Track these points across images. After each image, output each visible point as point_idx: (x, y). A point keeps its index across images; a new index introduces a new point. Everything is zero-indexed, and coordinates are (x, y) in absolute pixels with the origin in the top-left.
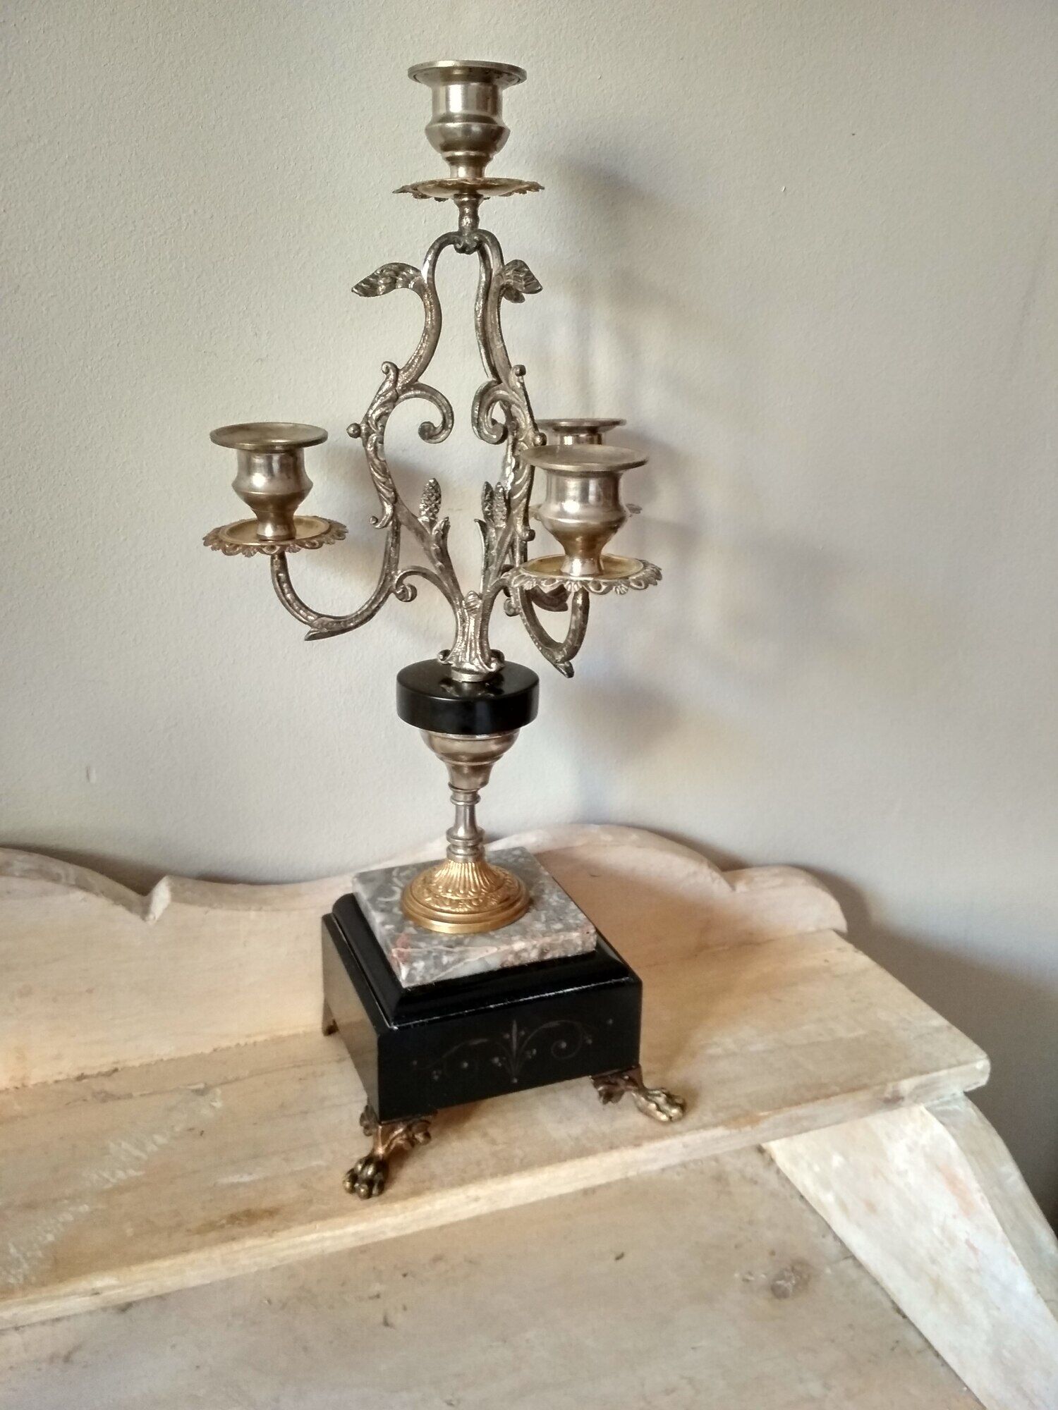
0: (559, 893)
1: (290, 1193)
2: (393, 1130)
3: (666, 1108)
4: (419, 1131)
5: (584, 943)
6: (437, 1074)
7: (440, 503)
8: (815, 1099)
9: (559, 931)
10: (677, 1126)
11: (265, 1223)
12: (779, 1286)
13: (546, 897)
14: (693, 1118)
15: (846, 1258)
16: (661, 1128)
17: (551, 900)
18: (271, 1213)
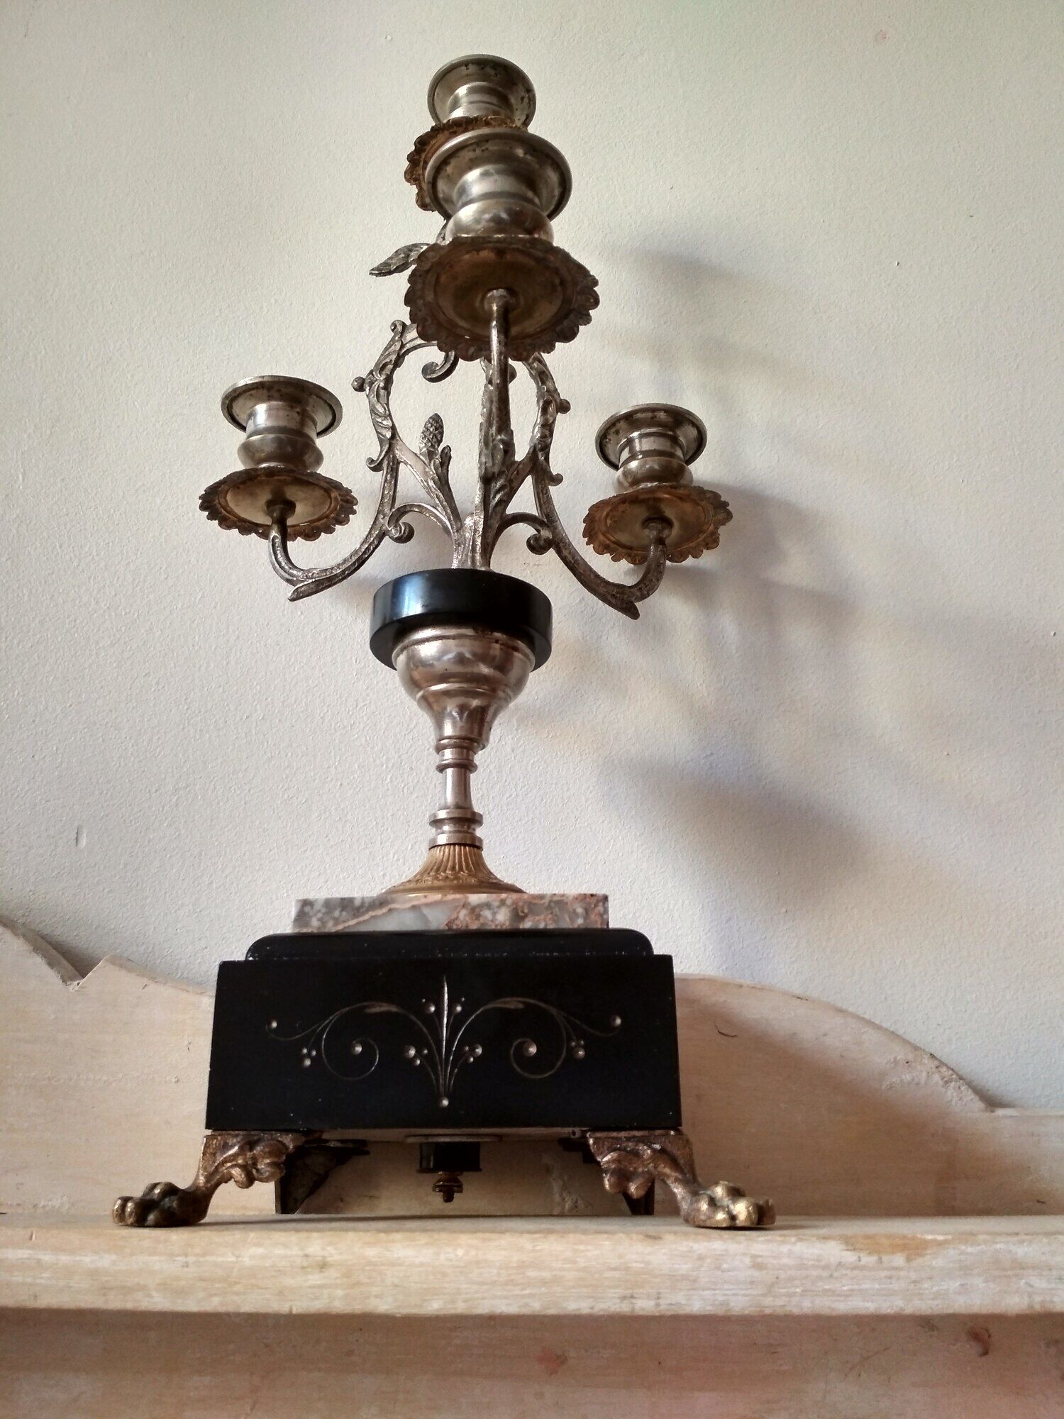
2: (226, 1147)
6: (309, 1055)
7: (441, 435)
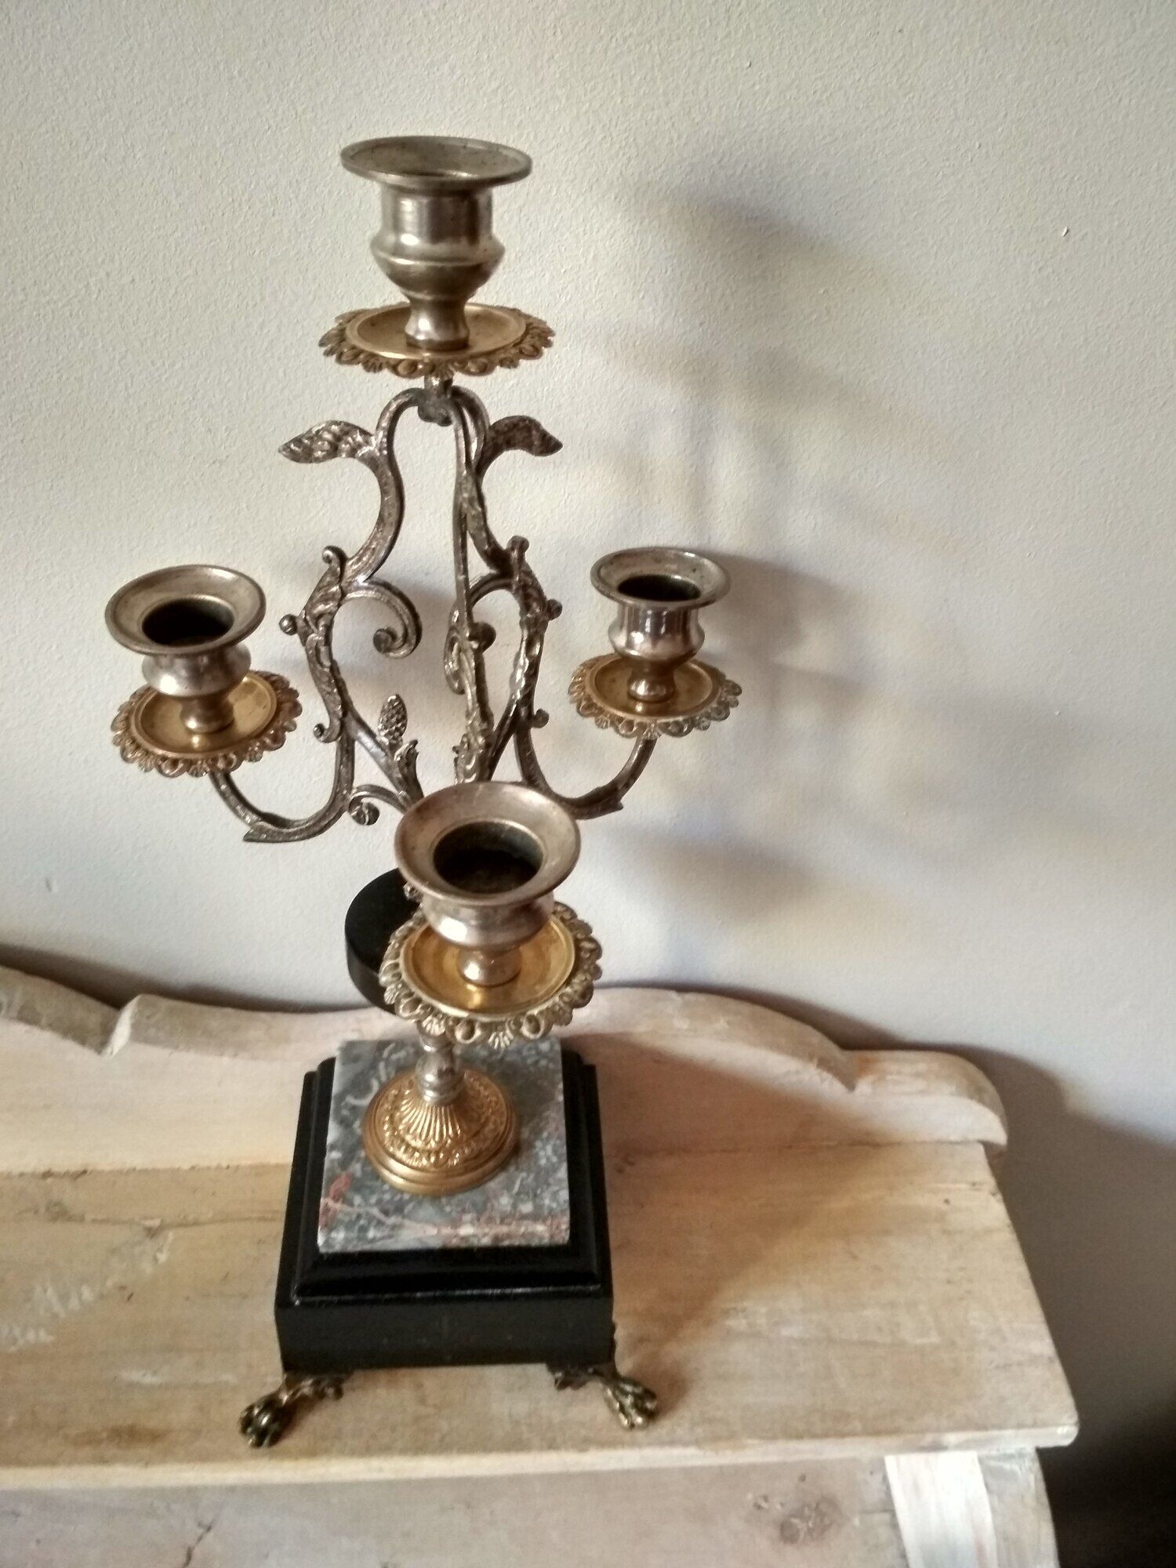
0: (558, 1142)
1: (183, 1415)
2: (300, 1381)
3: (633, 1412)
4: (329, 1386)
5: (552, 1236)
7: (404, 725)
8: (825, 1435)
9: (524, 1217)
10: (640, 1435)
11: (145, 1451)
12: (791, 1525)
13: (538, 1144)
14: (664, 1427)
15: (885, 1511)
16: (620, 1433)
17: (542, 1153)
18: (154, 1437)
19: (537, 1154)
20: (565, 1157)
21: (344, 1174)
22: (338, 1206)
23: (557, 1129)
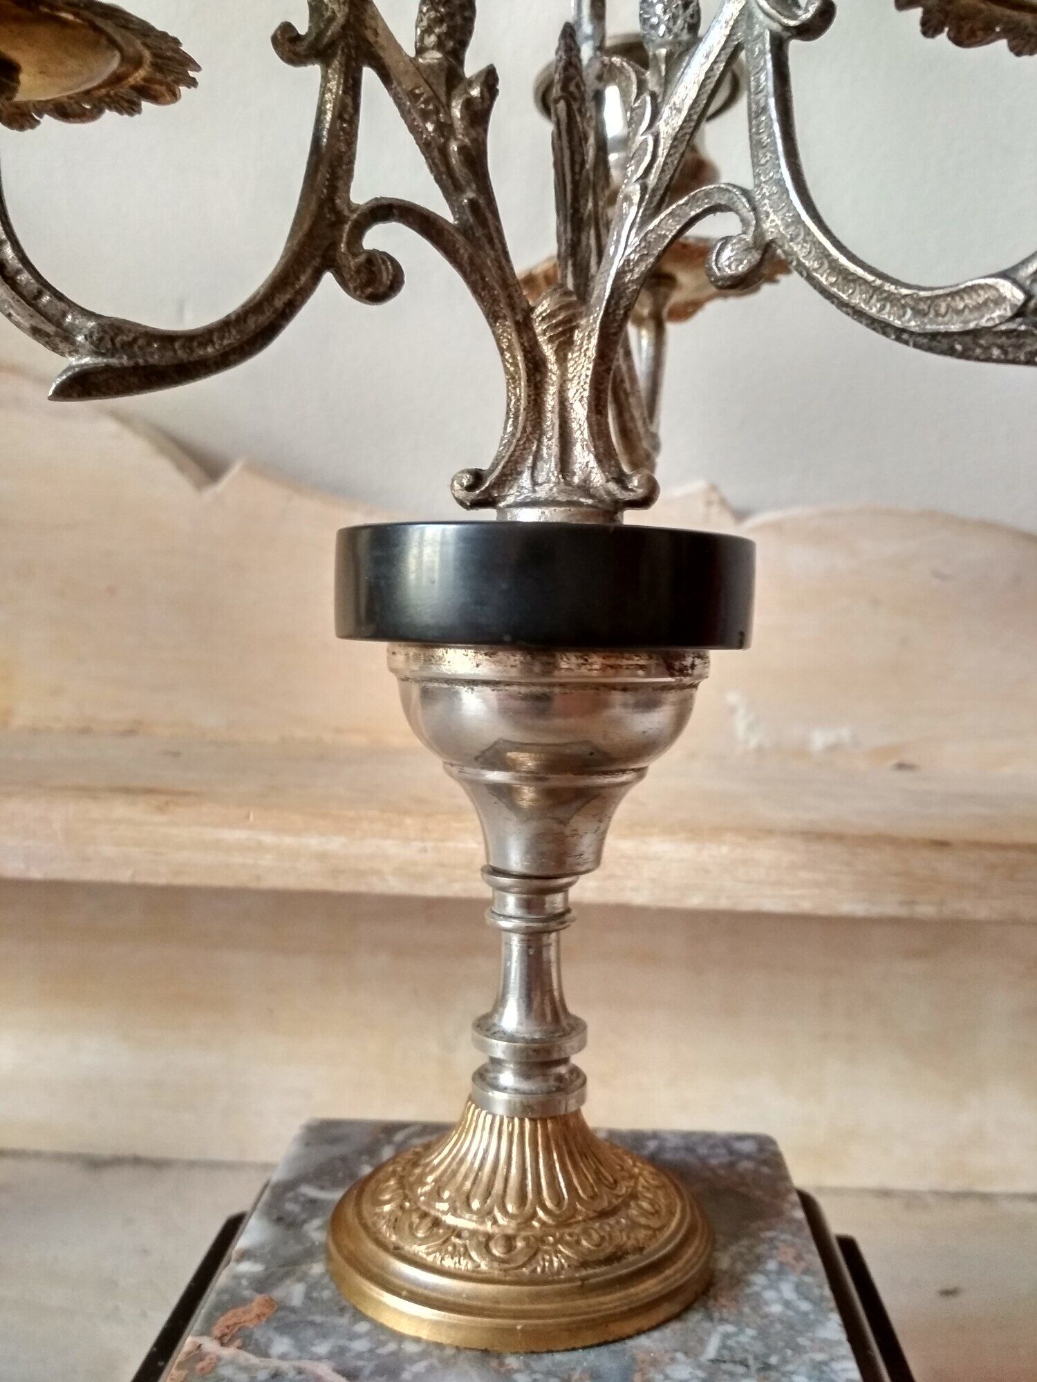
0: (808, 1279)
13: (759, 1280)
17: (769, 1295)
19: (758, 1294)
20: (833, 1304)
21: (259, 1298)
22: (228, 1352)
23: (799, 1257)
